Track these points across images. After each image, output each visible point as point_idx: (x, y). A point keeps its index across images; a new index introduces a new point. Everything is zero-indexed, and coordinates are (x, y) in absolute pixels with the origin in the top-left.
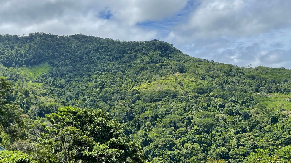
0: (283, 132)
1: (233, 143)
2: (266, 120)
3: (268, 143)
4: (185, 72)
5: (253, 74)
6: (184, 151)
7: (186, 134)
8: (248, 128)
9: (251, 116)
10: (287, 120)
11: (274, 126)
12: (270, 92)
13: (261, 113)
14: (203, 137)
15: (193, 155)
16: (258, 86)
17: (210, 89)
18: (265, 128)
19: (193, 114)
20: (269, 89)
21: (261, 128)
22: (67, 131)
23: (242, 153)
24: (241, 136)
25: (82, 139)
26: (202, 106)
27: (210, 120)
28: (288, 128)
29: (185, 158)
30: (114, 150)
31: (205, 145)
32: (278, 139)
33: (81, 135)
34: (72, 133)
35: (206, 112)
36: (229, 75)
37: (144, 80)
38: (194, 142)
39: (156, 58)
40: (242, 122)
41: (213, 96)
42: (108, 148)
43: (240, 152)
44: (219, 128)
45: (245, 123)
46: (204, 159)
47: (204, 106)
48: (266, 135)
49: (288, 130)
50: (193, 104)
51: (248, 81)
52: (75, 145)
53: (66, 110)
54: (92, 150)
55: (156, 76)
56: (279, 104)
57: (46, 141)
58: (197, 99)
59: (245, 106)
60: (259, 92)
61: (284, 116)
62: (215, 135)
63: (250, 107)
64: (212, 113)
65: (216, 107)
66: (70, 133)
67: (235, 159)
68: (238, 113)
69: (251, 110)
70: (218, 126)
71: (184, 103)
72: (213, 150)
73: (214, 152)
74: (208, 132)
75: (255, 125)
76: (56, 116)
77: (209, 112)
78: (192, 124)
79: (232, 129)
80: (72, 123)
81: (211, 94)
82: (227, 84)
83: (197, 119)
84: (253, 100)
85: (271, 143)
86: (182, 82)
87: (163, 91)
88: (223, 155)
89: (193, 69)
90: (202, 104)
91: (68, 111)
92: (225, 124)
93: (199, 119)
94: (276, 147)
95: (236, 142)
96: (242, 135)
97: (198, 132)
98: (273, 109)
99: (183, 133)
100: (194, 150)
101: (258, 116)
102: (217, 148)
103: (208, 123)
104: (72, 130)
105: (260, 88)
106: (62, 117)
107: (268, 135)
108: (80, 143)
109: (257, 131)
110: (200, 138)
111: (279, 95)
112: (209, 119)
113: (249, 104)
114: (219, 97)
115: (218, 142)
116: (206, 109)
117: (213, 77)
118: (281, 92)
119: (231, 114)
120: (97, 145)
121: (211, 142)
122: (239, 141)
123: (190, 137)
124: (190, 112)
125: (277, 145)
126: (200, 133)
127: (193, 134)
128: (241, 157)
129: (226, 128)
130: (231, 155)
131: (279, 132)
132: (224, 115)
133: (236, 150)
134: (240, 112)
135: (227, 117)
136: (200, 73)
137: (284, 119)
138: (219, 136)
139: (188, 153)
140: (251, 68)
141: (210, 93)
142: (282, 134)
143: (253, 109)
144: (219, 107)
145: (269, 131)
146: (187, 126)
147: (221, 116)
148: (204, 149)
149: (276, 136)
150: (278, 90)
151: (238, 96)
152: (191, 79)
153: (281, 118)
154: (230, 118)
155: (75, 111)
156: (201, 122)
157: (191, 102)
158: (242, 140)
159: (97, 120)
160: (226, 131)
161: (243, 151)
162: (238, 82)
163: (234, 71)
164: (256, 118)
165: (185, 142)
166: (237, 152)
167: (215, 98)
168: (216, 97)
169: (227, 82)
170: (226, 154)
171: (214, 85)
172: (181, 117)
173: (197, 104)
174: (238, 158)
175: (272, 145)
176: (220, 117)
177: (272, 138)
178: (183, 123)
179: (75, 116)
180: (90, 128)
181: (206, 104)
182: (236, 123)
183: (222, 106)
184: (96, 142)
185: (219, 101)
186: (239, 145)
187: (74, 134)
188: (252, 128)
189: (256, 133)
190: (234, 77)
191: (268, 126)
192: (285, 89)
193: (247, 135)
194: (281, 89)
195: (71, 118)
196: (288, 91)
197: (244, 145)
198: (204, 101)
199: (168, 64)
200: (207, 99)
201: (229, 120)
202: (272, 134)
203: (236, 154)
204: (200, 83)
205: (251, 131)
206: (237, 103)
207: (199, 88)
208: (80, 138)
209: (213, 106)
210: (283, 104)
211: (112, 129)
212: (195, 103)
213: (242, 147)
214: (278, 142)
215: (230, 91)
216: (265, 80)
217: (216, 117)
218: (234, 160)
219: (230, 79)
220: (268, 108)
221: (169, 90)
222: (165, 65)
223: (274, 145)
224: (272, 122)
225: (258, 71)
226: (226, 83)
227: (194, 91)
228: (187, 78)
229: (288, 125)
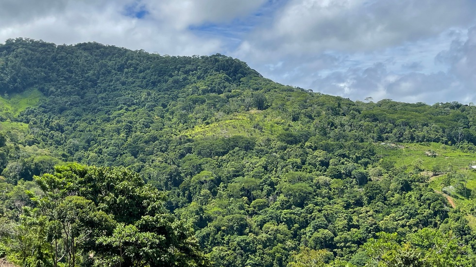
0: (420, 206)
1: (341, 223)
2: (392, 186)
3: (396, 223)
4: (267, 108)
5: (374, 112)
6: (263, 236)
7: (267, 209)
8: (365, 198)
9: (370, 180)
10: (427, 186)
11: (406, 195)
12: (401, 141)
13: (386, 175)
14: (294, 214)
15: (278, 241)
16: (382, 131)
17: (306, 136)
18: (391, 198)
19: (278, 177)
20: (400, 137)
21: (385, 199)
22: (70, 203)
23: (356, 239)
24: (355, 212)
25: (95, 216)
26: (293, 164)
27: (304, 186)
28: (428, 199)
29: (265, 246)
30: (148, 235)
31: (296, 225)
32: (412, 216)
33: (94, 211)
34: (79, 206)
35: (299, 173)
36: (337, 114)
37: (199, 121)
38: (279, 222)
39: (219, 84)
40: (356, 189)
41: (310, 147)
42: (139, 232)
43: (351, 237)
44: (319, 199)
45: (360, 191)
46: (294, 249)
47: (296, 163)
48: (393, 211)
49: (428, 202)
50: (279, 160)
51: (366, 124)
52: (82, 226)
53: (68, 168)
54: (112, 236)
55: (219, 115)
56: (414, 161)
57: (35, 220)
58: (285, 152)
59: (361, 164)
60: (383, 141)
61: (422, 180)
62: (313, 210)
63: (368, 165)
64: (308, 175)
65: (315, 166)
66: (75, 208)
67: (344, 249)
68: (349, 174)
69: (371, 171)
70: (317, 195)
71: (263, 159)
72: (308, 234)
73: (310, 237)
74: (301, 205)
75: (377, 194)
76: (51, 178)
77: (304, 174)
78: (276, 191)
79: (339, 200)
80: (78, 189)
81: (308, 144)
82: (333, 128)
83: (284, 184)
84: (373, 154)
85: (401, 222)
86: (261, 124)
87: (229, 140)
88: (326, 241)
89: (279, 103)
90: (292, 160)
91: (71, 170)
92: (328, 193)
93: (287, 185)
94: (408, 229)
95: (346, 221)
96: (355, 209)
97: (286, 205)
98: (405, 168)
99: (262, 207)
100: (279, 235)
101: (381, 179)
102: (315, 231)
103: (301, 190)
104: (79, 202)
105: (384, 136)
106: (60, 181)
107: (396, 209)
108: (91, 224)
109: (380, 203)
110: (288, 215)
111: (414, 146)
112: (304, 184)
113: (367, 160)
114: (319, 149)
115: (317, 222)
116: (298, 167)
117: (310, 117)
118: (417, 142)
119: (339, 176)
120: (120, 226)
121: (307, 221)
122: (351, 220)
123: (273, 213)
124: (274, 172)
125: (410, 227)
126: (289, 207)
127: (278, 208)
128: (353, 245)
129: (330, 198)
130: (337, 243)
131: (413, 205)
132: (328, 179)
133: (345, 235)
134: (353, 173)
135: (333, 181)
136: (290, 110)
137: (421, 185)
138: (320, 211)
139: (269, 239)
140: (371, 103)
141: (305, 141)
142: (418, 209)
143: (373, 169)
144: (320, 164)
145: (399, 204)
146: (268, 195)
147: (322, 179)
148: (296, 232)
149: (408, 211)
150: (412, 139)
151: (349, 148)
152: (276, 120)
153: (417, 183)
154: (337, 183)
155: (83, 171)
156: (290, 190)
157: (275, 157)
158: (355, 218)
159: (120, 186)
160: (330, 204)
161: (357, 236)
162: (351, 125)
163: (345, 108)
164: (379, 183)
165: (264, 222)
166: (348, 237)
167: (313, 150)
168: (315, 149)
169: (333, 125)
170: (329, 240)
171: (312, 129)
172: (258, 181)
173: (284, 160)
174: (349, 247)
175: (403, 226)
176: (320, 181)
177: (403, 214)
178: (262, 190)
179: (83, 179)
180: (108, 199)
181: (299, 161)
182: (346, 191)
183: (324, 164)
184: (118, 222)
185: (320, 154)
186: (350, 226)
187: (82, 209)
188: (371, 199)
189: (378, 206)
190: (344, 118)
191: (397, 196)
192: (424, 137)
193: (363, 209)
194: (418, 137)
195: (77, 182)
196: (428, 141)
197: (359, 226)
198: (296, 155)
199: (238, 95)
200: (301, 151)
201: (335, 186)
202: (403, 208)
203: (346, 241)
204: (289, 126)
205: (369, 203)
206: (349, 158)
207: (288, 134)
208: (92, 214)
209: (310, 164)
210: (421, 160)
211: (145, 201)
212: (282, 158)
213: (355, 230)
214: (412, 221)
215: (338, 140)
216: (393, 121)
217: (314, 181)
218: (342, 250)
219: (337, 120)
220: (397, 166)
221: (240, 137)
222: (233, 96)
223: (406, 226)
224: (402, 189)
225: (382, 108)
226: (331, 126)
227: (280, 138)
228: (269, 118)
229: (427, 195)
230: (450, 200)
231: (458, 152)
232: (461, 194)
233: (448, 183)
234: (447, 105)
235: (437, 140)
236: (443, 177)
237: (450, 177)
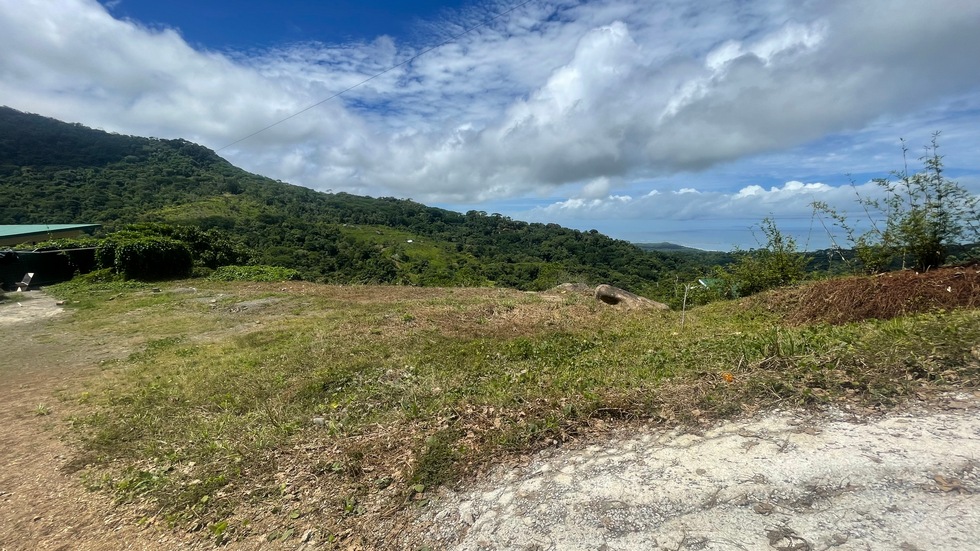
2: (357, 255)
4: (241, 192)
5: (335, 201)
9: (339, 252)
10: (380, 255)
11: (367, 262)
12: (358, 224)
13: (350, 248)
16: (343, 216)
17: (282, 218)
20: (357, 221)
26: (273, 240)
28: (382, 264)
35: (279, 247)
36: (306, 201)
37: (168, 201)
39: (186, 168)
40: (329, 258)
41: (287, 227)
45: (334, 260)
47: (276, 239)
50: (259, 237)
51: (330, 209)
55: (192, 195)
56: (369, 238)
58: (265, 230)
59: (331, 240)
60: (345, 223)
61: (377, 251)
63: (336, 241)
64: (288, 249)
65: (293, 241)
68: (322, 248)
69: (339, 245)
71: (245, 236)
75: (345, 261)
79: (316, 268)
81: (284, 224)
84: (339, 233)
86: (237, 206)
87: (207, 219)
89: (253, 189)
90: (272, 237)
98: (364, 243)
101: (347, 251)
105: (345, 219)
111: (368, 227)
113: (334, 237)
114: (295, 228)
116: (279, 243)
117: (283, 202)
118: (370, 224)
119: (314, 249)
129: (309, 266)
132: (306, 251)
134: (325, 246)
135: (309, 253)
136: (264, 195)
137: (376, 254)
140: (331, 194)
141: (282, 222)
144: (297, 241)
147: (301, 251)
150: (366, 222)
151: (320, 227)
152: (251, 203)
153: (373, 253)
154: (313, 254)
157: (256, 234)
162: (318, 211)
163: (312, 196)
164: (345, 253)
167: (290, 229)
168: (292, 228)
171: (286, 212)
173: (265, 237)
181: (278, 237)
182: (321, 260)
183: (301, 240)
185: (297, 233)
190: (312, 204)
191: (360, 262)
192: (374, 221)
193: (336, 273)
194: (370, 220)
196: (377, 223)
198: (275, 233)
199: (209, 179)
200: (279, 230)
201: (313, 256)
204: (265, 209)
206: (321, 235)
207: (265, 216)
209: (288, 240)
210: (374, 237)
212: (263, 235)
215: (310, 221)
216: (351, 209)
219: (307, 206)
220: (358, 241)
221: (219, 217)
222: (204, 180)
224: (363, 257)
225: (340, 198)
226: (303, 211)
227: (259, 218)
228: (244, 202)
229: (383, 261)
230: (397, 264)
231: (397, 232)
232: (402, 259)
233: (394, 253)
234: (387, 199)
235: (382, 223)
236: (389, 248)
237: (395, 248)
